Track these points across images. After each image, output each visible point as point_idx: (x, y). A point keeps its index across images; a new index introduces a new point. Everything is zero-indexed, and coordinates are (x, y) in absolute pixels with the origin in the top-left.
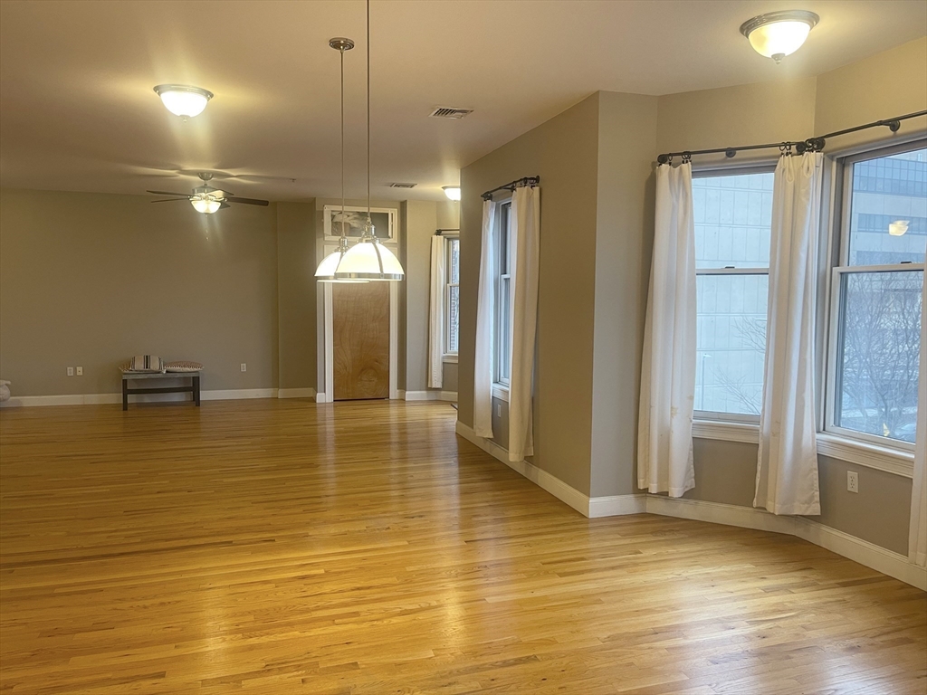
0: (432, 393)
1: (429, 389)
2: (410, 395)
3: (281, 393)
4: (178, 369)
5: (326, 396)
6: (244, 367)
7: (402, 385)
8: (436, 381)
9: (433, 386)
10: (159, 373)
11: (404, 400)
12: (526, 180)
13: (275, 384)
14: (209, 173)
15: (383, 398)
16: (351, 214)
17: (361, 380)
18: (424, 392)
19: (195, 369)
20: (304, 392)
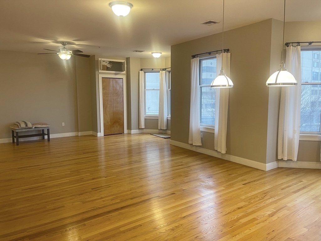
0: (141, 130)
1: (139, 129)
2: (133, 131)
3: (80, 134)
4: (40, 126)
5: (101, 134)
6: (63, 124)
7: (129, 128)
8: (143, 125)
9: (142, 128)
10: (31, 128)
11: (131, 134)
12: (225, 50)
13: (77, 130)
14: (66, 42)
15: (122, 133)
16: (108, 62)
17: (114, 127)
18: (138, 130)
19: (47, 126)
20: (91, 133)
